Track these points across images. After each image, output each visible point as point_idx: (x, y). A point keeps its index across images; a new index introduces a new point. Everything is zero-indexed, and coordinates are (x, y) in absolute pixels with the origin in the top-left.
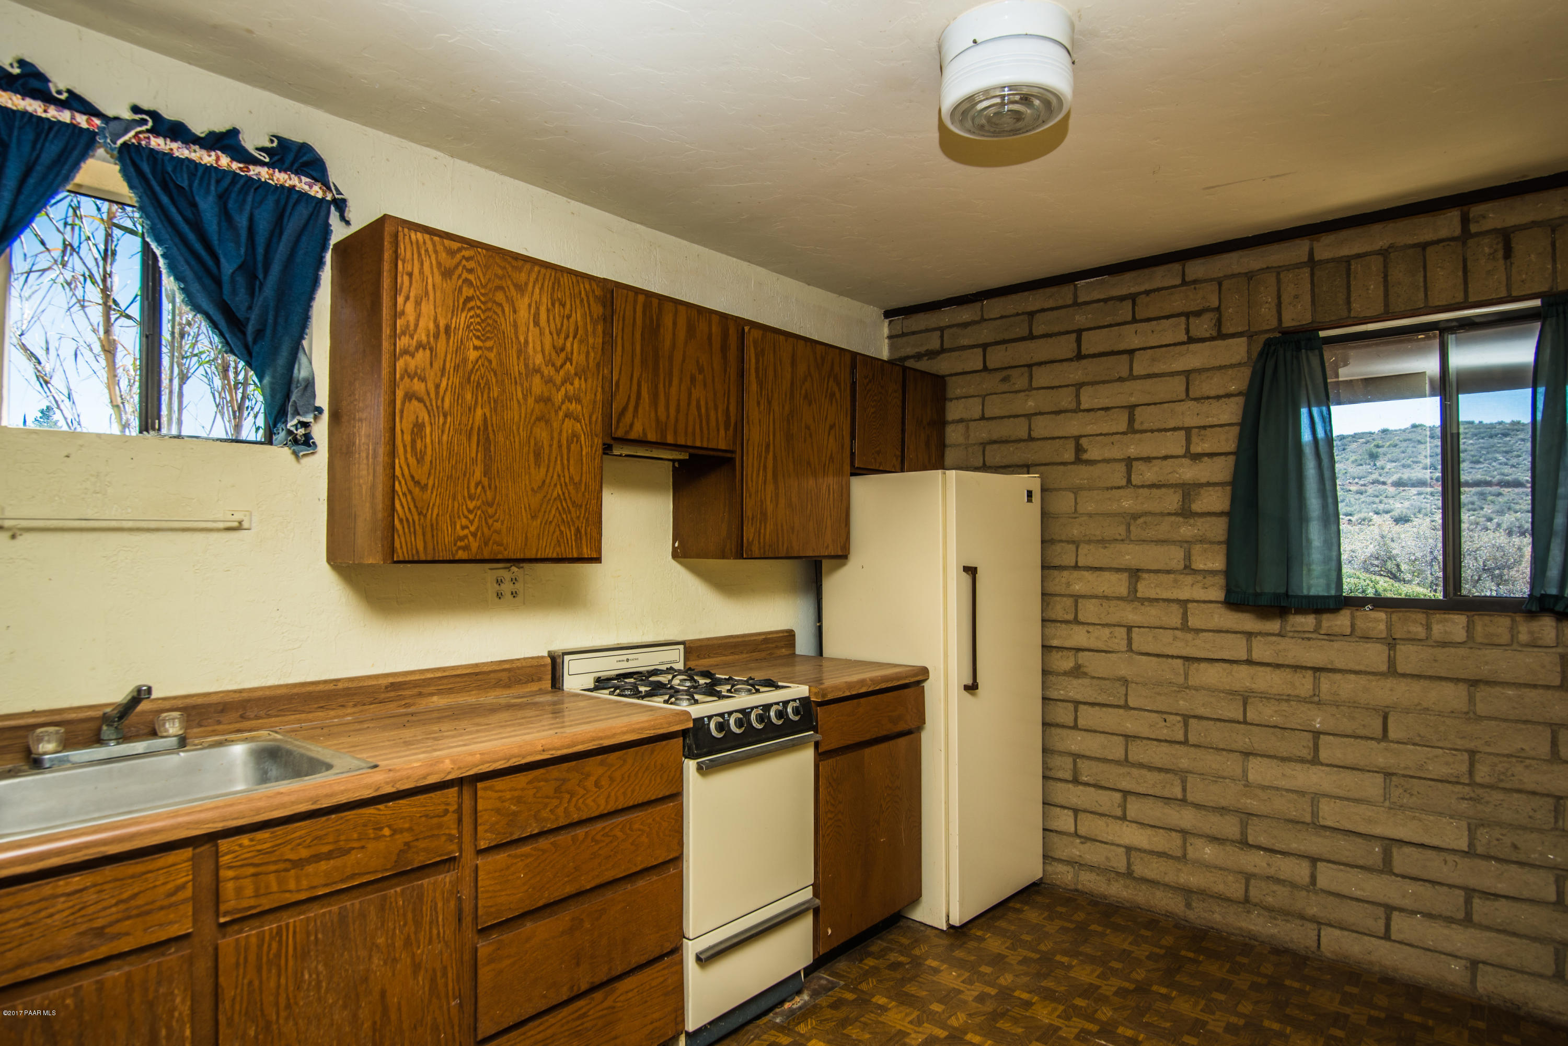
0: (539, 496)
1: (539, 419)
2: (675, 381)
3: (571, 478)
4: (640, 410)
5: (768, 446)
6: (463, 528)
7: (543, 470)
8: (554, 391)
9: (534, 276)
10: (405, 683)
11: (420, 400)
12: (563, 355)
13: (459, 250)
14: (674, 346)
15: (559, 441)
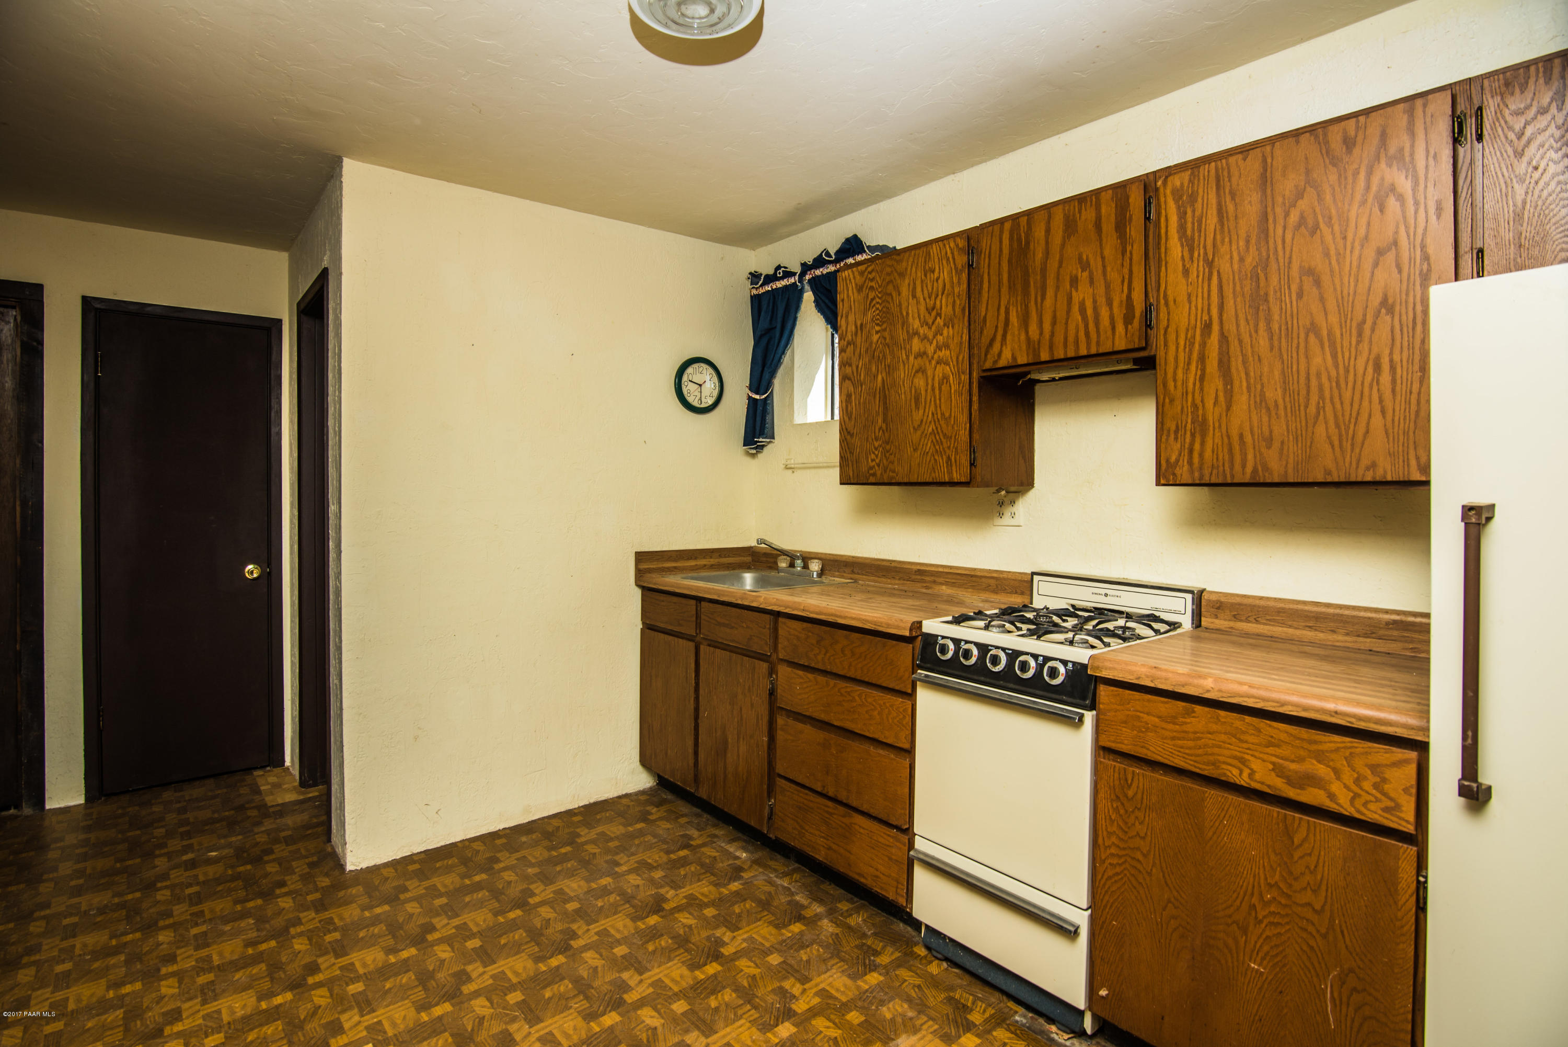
0: (919, 433)
1: (917, 372)
2: (1050, 293)
3: (943, 414)
4: (1009, 337)
5: (1208, 327)
6: (873, 460)
7: (921, 412)
8: (928, 345)
9: (911, 259)
11: (849, 379)
12: (934, 313)
13: (866, 269)
14: (1047, 253)
15: (933, 385)
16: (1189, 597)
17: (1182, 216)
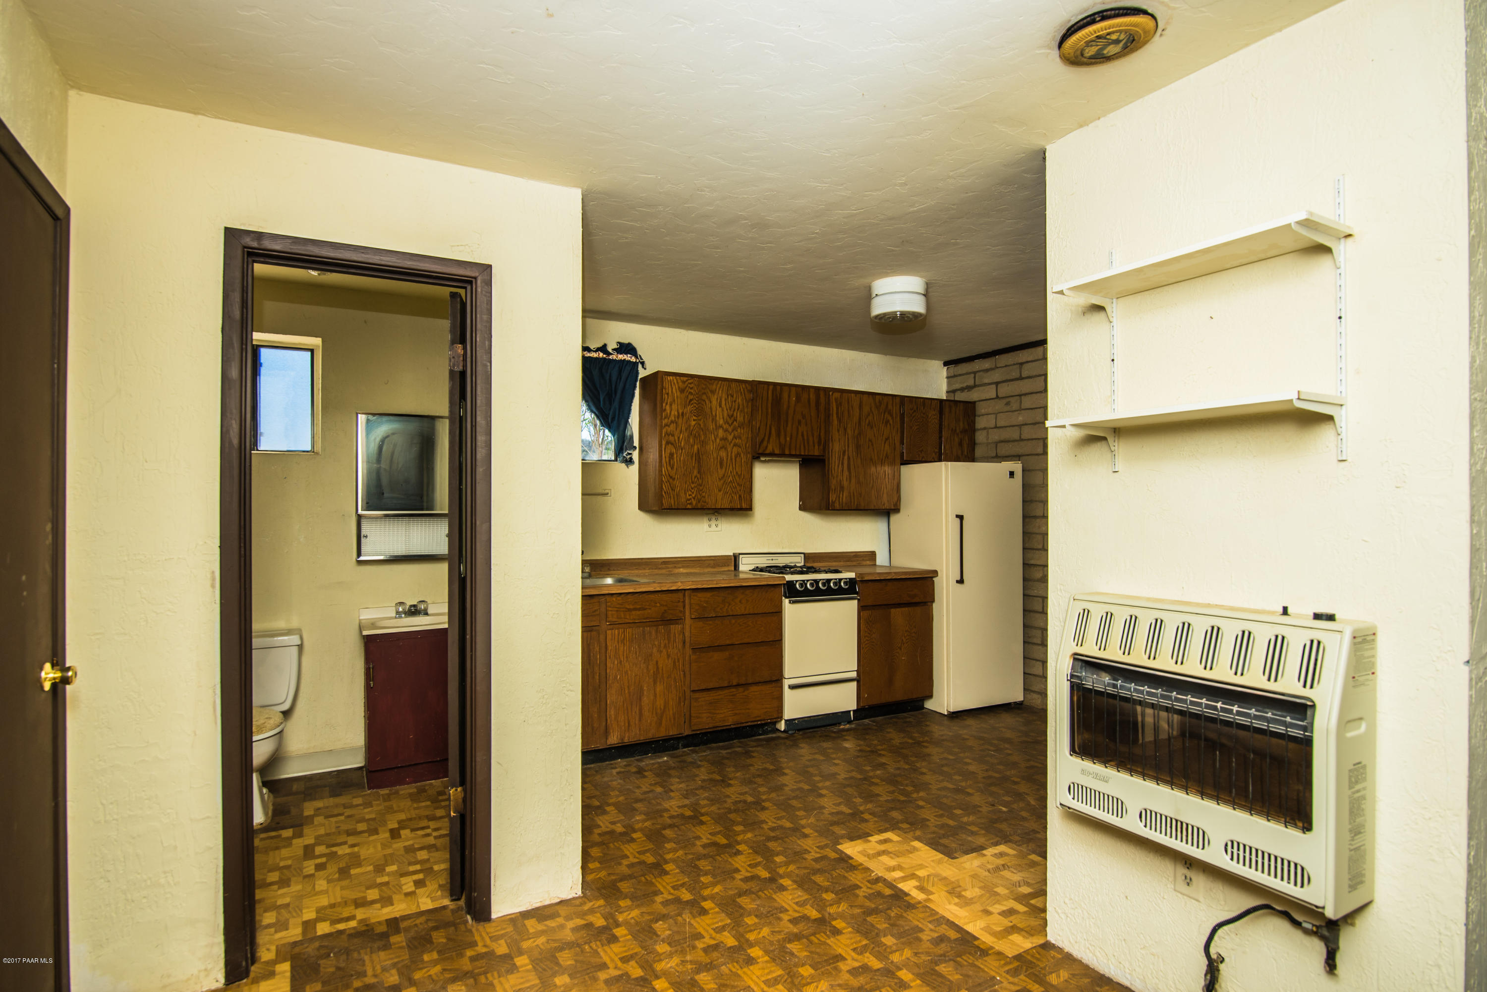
0: (722, 481)
1: (721, 448)
2: (790, 425)
3: (737, 473)
4: (771, 440)
5: (844, 452)
6: (689, 495)
7: (724, 470)
8: (728, 435)
9: (719, 386)
10: (669, 562)
11: (672, 444)
12: (732, 419)
13: (687, 380)
14: (789, 407)
15: (731, 457)
16: (802, 555)
17: (837, 409)
